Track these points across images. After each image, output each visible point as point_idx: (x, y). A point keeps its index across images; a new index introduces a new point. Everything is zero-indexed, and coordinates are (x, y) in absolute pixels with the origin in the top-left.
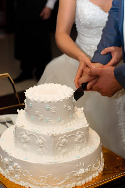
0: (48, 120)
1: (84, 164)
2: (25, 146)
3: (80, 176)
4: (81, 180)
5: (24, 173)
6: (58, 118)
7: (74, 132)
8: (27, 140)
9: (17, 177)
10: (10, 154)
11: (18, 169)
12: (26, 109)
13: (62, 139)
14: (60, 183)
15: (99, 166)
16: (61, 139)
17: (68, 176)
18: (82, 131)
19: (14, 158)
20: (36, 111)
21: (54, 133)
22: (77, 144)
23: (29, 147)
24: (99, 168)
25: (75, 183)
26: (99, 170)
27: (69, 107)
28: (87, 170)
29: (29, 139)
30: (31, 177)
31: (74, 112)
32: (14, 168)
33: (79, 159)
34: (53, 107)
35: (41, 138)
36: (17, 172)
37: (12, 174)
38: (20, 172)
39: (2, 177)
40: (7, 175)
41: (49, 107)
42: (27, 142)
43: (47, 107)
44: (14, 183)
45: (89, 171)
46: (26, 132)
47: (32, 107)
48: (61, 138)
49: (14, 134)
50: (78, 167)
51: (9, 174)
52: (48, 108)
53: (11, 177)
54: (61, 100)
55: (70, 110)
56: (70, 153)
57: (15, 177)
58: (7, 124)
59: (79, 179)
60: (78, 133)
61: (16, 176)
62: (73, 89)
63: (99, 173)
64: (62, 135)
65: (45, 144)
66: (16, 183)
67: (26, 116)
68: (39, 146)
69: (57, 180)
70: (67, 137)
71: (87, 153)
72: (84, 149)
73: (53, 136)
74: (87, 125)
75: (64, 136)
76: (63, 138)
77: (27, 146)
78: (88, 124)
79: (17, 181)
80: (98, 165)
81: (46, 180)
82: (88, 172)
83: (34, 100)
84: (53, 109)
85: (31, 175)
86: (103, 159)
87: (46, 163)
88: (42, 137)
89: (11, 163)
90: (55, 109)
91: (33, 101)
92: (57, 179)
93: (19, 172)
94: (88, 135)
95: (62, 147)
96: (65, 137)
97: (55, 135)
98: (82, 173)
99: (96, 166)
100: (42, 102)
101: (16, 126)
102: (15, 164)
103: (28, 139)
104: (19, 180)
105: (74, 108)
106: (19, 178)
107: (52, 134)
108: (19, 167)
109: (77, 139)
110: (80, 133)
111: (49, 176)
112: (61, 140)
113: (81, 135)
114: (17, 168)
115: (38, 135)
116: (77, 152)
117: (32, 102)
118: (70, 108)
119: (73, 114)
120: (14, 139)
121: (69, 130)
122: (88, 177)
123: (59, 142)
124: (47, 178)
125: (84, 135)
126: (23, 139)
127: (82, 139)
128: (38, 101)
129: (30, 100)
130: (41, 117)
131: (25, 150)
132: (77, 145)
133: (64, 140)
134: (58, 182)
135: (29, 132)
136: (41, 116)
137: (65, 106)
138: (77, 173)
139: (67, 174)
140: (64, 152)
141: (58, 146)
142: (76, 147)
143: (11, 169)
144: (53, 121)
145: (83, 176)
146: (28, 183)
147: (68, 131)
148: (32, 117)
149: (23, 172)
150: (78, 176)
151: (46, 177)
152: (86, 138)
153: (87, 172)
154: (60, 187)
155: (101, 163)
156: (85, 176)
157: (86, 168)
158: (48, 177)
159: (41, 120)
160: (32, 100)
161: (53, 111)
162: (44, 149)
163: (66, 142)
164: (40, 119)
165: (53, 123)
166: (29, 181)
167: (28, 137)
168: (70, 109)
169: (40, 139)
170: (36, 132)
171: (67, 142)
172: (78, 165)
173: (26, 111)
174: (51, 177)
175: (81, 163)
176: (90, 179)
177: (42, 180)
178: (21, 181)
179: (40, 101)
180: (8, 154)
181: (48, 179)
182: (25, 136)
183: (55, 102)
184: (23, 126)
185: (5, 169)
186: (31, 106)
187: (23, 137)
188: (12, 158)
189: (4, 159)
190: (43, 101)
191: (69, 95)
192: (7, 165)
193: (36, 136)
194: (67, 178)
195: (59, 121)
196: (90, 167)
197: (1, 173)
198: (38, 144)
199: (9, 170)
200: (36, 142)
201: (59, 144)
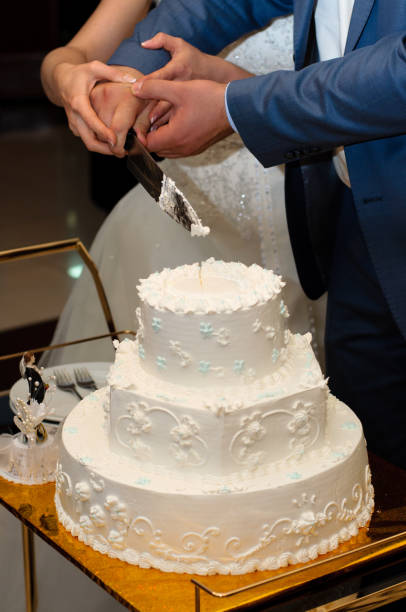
0: (209, 366)
1: (314, 496)
2: (139, 444)
3: (300, 535)
4: (304, 546)
5: (136, 523)
6: (236, 361)
7: (285, 402)
8: (144, 428)
9: (116, 538)
10: (94, 470)
11: (118, 512)
12: (140, 336)
13: (247, 422)
14: (245, 554)
15: (359, 507)
16: (245, 421)
17: (267, 533)
18: (308, 401)
19: (106, 481)
20: (171, 342)
21: (225, 405)
22: (293, 440)
23: (149, 448)
24: (360, 511)
25: (289, 553)
26: (359, 519)
27: (268, 328)
28: (322, 515)
29: (149, 423)
30: (158, 535)
31: (285, 346)
32: (108, 510)
33: (299, 483)
34: (222, 329)
35: (187, 419)
36: (115, 522)
37: (100, 529)
38: (126, 520)
39: (70, 541)
40: (86, 533)
41: (209, 327)
42: (145, 434)
43: (203, 327)
44: (106, 555)
45: (330, 518)
46: (142, 403)
47: (160, 330)
48: (244, 418)
49: (107, 412)
50: (296, 506)
51: (90, 530)
52: (206, 330)
53: (97, 538)
54: (246, 309)
55: (271, 339)
56: (273, 464)
57: (111, 536)
59: (298, 543)
60: (295, 406)
61: (113, 533)
63: (360, 528)
64: (249, 411)
65: (197, 437)
66: (113, 554)
67: (141, 358)
68: (182, 443)
69: (235, 544)
70: (264, 416)
71: (324, 466)
72: (313, 454)
73: (222, 414)
74: (323, 383)
75: (255, 413)
76: (251, 421)
77: (146, 446)
78: (325, 378)
79: (117, 549)
80: (357, 502)
81: (204, 545)
82: (327, 521)
83: (166, 309)
84: (220, 334)
85: (159, 531)
86: (371, 487)
87: (202, 494)
88: (189, 417)
89: (99, 495)
90: (227, 334)
91: (162, 310)
92: (234, 541)
93: (123, 521)
94: (326, 415)
95: (248, 446)
96: (257, 418)
97: (227, 411)
98: (308, 524)
99: (351, 504)
100: (190, 314)
101: (112, 387)
102: (111, 498)
103: (147, 423)
104: (120, 546)
105: (283, 335)
106: (121, 539)
107: (220, 406)
108: (122, 505)
109: (292, 425)
110: (300, 406)
111: (210, 532)
112: (244, 427)
113: (304, 411)
114: (115, 510)
115: (178, 411)
116: (293, 462)
117: (159, 314)
118: (271, 331)
119: (279, 349)
120: (104, 427)
121: (268, 396)
122: (327, 537)
123: (241, 431)
124: (206, 538)
125: (312, 411)
126: (131, 424)
127: (308, 425)
128: (177, 310)
129: (152, 308)
130: (187, 358)
131: (137, 458)
132: (293, 443)
133: (255, 426)
134: (238, 549)
135: (151, 402)
136: (187, 355)
137: (257, 324)
138: (294, 524)
139: (265, 526)
140: (255, 461)
141: (238, 444)
142: (290, 447)
143: (98, 514)
144: (220, 371)
145: (310, 533)
146: (147, 554)
147: (266, 400)
148: (160, 358)
149: (134, 521)
150: (297, 531)
151: (201, 536)
152: (319, 420)
153: (323, 523)
154: (242, 565)
155: (364, 499)
156: (316, 533)
157: (321, 510)
158: (207, 534)
159: (184, 367)
160: (160, 308)
161: (221, 338)
162: (196, 454)
163: (260, 431)
164: (183, 363)
165: (221, 375)
166: (153, 548)
167: (147, 419)
168: (272, 334)
169: (182, 422)
170: (170, 403)
171: (264, 432)
172: (295, 501)
173: (142, 341)
174: (217, 536)
175: (304, 495)
176: (332, 542)
177: (189, 544)
178: (128, 550)
179: (182, 311)
180: (90, 468)
181: (207, 542)
182: (138, 415)
183: (228, 312)
184: (132, 386)
185: (79, 515)
186: (154, 327)
187: (132, 420)
188: (101, 481)
189: (78, 485)
190: (193, 310)
191: (270, 294)
192: (86, 503)
193: (171, 413)
194: (263, 539)
195: (241, 370)
196: (331, 506)
197: (68, 528)
198: (178, 438)
199: (90, 518)
200: (172, 433)
201: (239, 436)
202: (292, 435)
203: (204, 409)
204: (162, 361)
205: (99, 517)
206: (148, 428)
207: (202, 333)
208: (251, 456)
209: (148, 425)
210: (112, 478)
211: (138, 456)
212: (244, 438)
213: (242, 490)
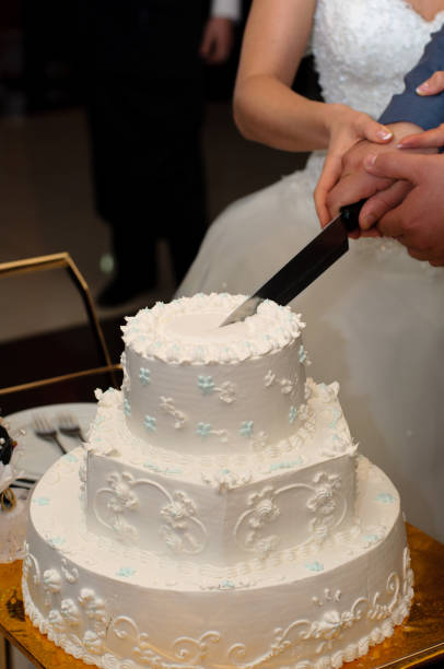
0: (209, 429)
1: (338, 592)
2: (123, 524)
3: (322, 639)
4: (327, 652)
5: (117, 624)
6: (244, 423)
7: (304, 474)
8: (129, 503)
9: (93, 640)
10: (68, 556)
11: (94, 609)
12: (125, 389)
13: (256, 500)
14: (251, 664)
15: (394, 602)
16: (253, 499)
17: (280, 639)
18: (332, 472)
19: (81, 570)
20: (163, 398)
21: (228, 479)
22: (314, 520)
23: (134, 529)
24: (396, 606)
25: (306, 662)
26: (394, 616)
27: (284, 382)
28: (349, 615)
29: (134, 499)
30: (143, 639)
31: (305, 402)
32: (82, 606)
33: (320, 576)
34: (226, 384)
35: (182, 496)
36: (92, 622)
37: (74, 628)
38: (104, 619)
39: (38, 637)
40: (58, 631)
41: (210, 381)
42: (131, 513)
43: (202, 381)
44: (81, 660)
45: (359, 618)
46: (126, 474)
47: (148, 383)
48: (253, 495)
49: (82, 480)
50: (317, 604)
51: (62, 628)
52: (206, 385)
53: (71, 639)
54: (256, 358)
55: (287, 395)
56: (287, 551)
57: (86, 638)
58: (62, 438)
59: (319, 650)
60: (316, 479)
61: (89, 634)
62: (299, 315)
63: (396, 627)
64: (259, 486)
65: (194, 519)
66: (89, 659)
67: (127, 416)
68: (175, 526)
69: (240, 651)
70: (276, 492)
71: (352, 553)
72: (338, 537)
73: (224, 490)
74: (351, 450)
75: (266, 489)
76: (262, 499)
77: (129, 526)
78: (355, 443)
79: (93, 653)
80: (392, 595)
81: (200, 654)
82: (354, 621)
83: (156, 357)
84: (223, 388)
85: (145, 635)
86: (411, 573)
87: (198, 590)
88: (183, 493)
89: (72, 587)
90: (232, 390)
91: (152, 359)
92: (239, 648)
93: (101, 621)
94: (355, 487)
95: (257, 529)
96: (269, 495)
97: (231, 487)
98: (331, 626)
99: (385, 598)
100: (185, 364)
101: (89, 452)
102: (86, 592)
103: (132, 499)
104: (98, 651)
105: (303, 388)
106: (98, 642)
107: (222, 481)
108: (99, 601)
109: (312, 502)
110: (323, 479)
111: (209, 636)
112: (253, 506)
113: (327, 485)
114: (91, 606)
115: (170, 485)
116: (313, 548)
117: (147, 364)
118: (287, 385)
119: (297, 406)
120: (81, 500)
121: (282, 467)
122: (355, 640)
123: (249, 511)
124: (203, 644)
125: (338, 485)
126: (113, 500)
127: (333, 502)
128: (170, 360)
129: (140, 355)
130: (181, 419)
131: (120, 541)
132: (314, 525)
133: (266, 505)
134: (244, 658)
135: (137, 473)
136: (181, 414)
137: (270, 377)
138: (313, 627)
139: (277, 630)
140: (266, 548)
141: (245, 526)
142: (310, 529)
143: (70, 611)
144: (224, 435)
145: (333, 638)
146: (131, 662)
147: (280, 472)
148: (149, 418)
149: (114, 621)
150: (318, 636)
151: (197, 642)
152: (348, 495)
153: (350, 624)
155: (401, 591)
156: (341, 636)
157: (348, 609)
158: (204, 640)
159: (179, 430)
160: (149, 355)
161: (224, 395)
162: (192, 539)
163: (271, 512)
164: (178, 425)
165: (225, 440)
166: (137, 654)
167: (132, 493)
168: (289, 389)
169: (176, 499)
170: (161, 474)
171: (277, 512)
172: (315, 599)
173: (127, 395)
174: (217, 642)
175: (327, 591)
176: (361, 646)
177: (183, 651)
178: (107, 656)
179: (176, 360)
180: (61, 553)
181: (205, 649)
182: (121, 488)
183: (233, 362)
184: (114, 452)
185: (49, 608)
186: (142, 379)
187: (113, 494)
188: (75, 570)
189: (46, 574)
190: (189, 359)
191: (286, 338)
192: (57, 596)
193: (161, 487)
194: (274, 646)
195: (249, 433)
196: (359, 603)
197: (35, 623)
198: (170, 519)
199: (63, 615)
200: (162, 512)
201: (246, 518)
202: (312, 514)
203: (202, 484)
204: (152, 421)
205: (72, 614)
206: (134, 505)
207: (201, 388)
208: (260, 543)
209: (133, 502)
210: (87, 567)
211: (121, 538)
212: (251, 521)
213: (248, 586)
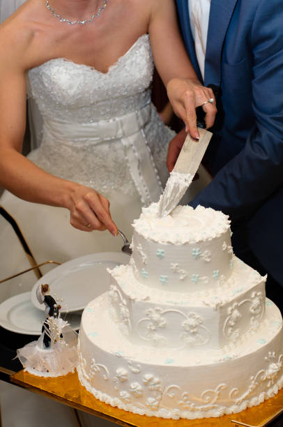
0: (198, 277)
1: (274, 353)
2: (157, 336)
3: (271, 379)
4: (272, 386)
5: (169, 390)
6: (215, 272)
7: (247, 295)
8: (161, 325)
9: (153, 402)
10: (131, 359)
11: (154, 385)
12: (144, 262)
13: (232, 310)
14: (242, 398)
17: (253, 382)
18: (258, 291)
19: (142, 365)
20: (172, 264)
21: (218, 301)
22: (252, 318)
25: (264, 393)
28: (278, 365)
29: (164, 321)
32: (146, 384)
33: (266, 346)
34: (206, 252)
35: (193, 315)
36: (152, 392)
37: (138, 398)
38: (160, 389)
40: (126, 403)
41: (199, 251)
42: (162, 329)
43: (195, 252)
44: (145, 415)
45: (281, 366)
46: (158, 308)
47: (163, 257)
48: (230, 309)
50: (267, 361)
51: (129, 400)
52: (197, 254)
53: (135, 405)
54: (219, 236)
57: (148, 402)
59: (269, 385)
60: (253, 296)
61: (151, 400)
64: (231, 303)
65: (201, 325)
66: (150, 413)
68: (192, 331)
69: (236, 392)
70: (239, 305)
73: (219, 308)
74: (264, 278)
75: (235, 304)
76: (234, 309)
77: (162, 337)
79: (153, 410)
81: (216, 397)
83: (169, 242)
84: (206, 254)
85: (186, 393)
87: (214, 363)
88: (194, 313)
89: (137, 375)
90: (209, 255)
91: (165, 244)
92: (235, 390)
95: (233, 326)
96: (237, 307)
97: (221, 305)
98: (275, 371)
100: (186, 244)
101: (133, 300)
102: (148, 376)
103: (163, 321)
104: (156, 408)
106: (156, 403)
108: (157, 380)
109: (252, 308)
110: (256, 296)
111: (220, 388)
112: (231, 314)
113: (258, 299)
114: (152, 383)
115: (185, 310)
116: (253, 333)
117: (163, 247)
118: (230, 249)
121: (238, 292)
123: (229, 317)
124: (218, 392)
126: (151, 323)
127: (260, 307)
128: (177, 242)
129: (157, 242)
130: (183, 274)
131: (156, 346)
132: (253, 320)
133: (236, 313)
134: (237, 396)
135: (164, 307)
136: (184, 271)
137: (225, 245)
138: (267, 373)
139: (252, 378)
140: (236, 336)
141: (228, 325)
143: (138, 389)
145: (274, 378)
146: (178, 410)
147: (238, 295)
148: (163, 276)
149: (167, 389)
150: (268, 378)
151: (215, 391)
153: (280, 369)
154: (240, 405)
157: (278, 361)
158: (218, 389)
159: (183, 280)
160: (163, 242)
161: (206, 258)
162: (201, 337)
164: (182, 277)
165: (206, 282)
166: (181, 404)
167: (162, 319)
169: (190, 316)
170: (179, 305)
171: (240, 316)
172: (266, 358)
174: (225, 389)
175: (270, 353)
177: (207, 398)
178: (161, 409)
180: (126, 358)
181: (219, 395)
182: (156, 316)
183: (210, 239)
186: (159, 256)
187: (152, 320)
188: (139, 366)
190: (188, 240)
192: (125, 382)
193: (182, 313)
194: (251, 386)
195: (217, 277)
196: (281, 357)
198: (188, 329)
199: (131, 392)
200: (183, 325)
201: (228, 321)
202: (252, 315)
203: (204, 306)
204: (165, 278)
205: (138, 391)
206: (164, 324)
207: (194, 255)
208: (234, 334)
210: (146, 362)
211: (156, 344)
212: (230, 322)
213: (237, 356)
